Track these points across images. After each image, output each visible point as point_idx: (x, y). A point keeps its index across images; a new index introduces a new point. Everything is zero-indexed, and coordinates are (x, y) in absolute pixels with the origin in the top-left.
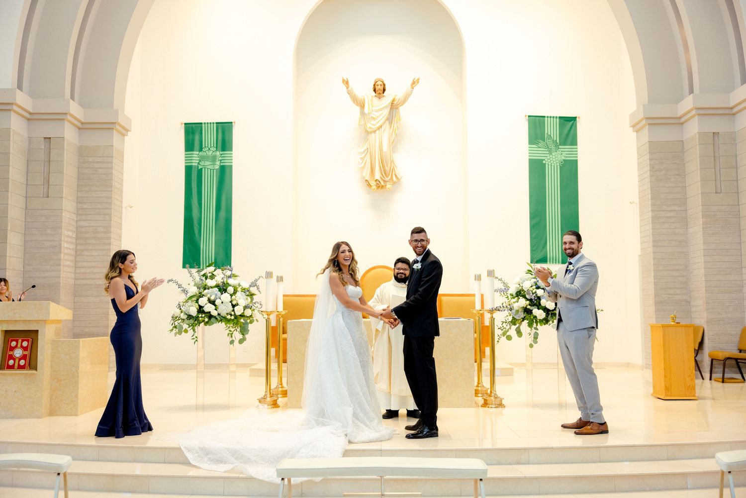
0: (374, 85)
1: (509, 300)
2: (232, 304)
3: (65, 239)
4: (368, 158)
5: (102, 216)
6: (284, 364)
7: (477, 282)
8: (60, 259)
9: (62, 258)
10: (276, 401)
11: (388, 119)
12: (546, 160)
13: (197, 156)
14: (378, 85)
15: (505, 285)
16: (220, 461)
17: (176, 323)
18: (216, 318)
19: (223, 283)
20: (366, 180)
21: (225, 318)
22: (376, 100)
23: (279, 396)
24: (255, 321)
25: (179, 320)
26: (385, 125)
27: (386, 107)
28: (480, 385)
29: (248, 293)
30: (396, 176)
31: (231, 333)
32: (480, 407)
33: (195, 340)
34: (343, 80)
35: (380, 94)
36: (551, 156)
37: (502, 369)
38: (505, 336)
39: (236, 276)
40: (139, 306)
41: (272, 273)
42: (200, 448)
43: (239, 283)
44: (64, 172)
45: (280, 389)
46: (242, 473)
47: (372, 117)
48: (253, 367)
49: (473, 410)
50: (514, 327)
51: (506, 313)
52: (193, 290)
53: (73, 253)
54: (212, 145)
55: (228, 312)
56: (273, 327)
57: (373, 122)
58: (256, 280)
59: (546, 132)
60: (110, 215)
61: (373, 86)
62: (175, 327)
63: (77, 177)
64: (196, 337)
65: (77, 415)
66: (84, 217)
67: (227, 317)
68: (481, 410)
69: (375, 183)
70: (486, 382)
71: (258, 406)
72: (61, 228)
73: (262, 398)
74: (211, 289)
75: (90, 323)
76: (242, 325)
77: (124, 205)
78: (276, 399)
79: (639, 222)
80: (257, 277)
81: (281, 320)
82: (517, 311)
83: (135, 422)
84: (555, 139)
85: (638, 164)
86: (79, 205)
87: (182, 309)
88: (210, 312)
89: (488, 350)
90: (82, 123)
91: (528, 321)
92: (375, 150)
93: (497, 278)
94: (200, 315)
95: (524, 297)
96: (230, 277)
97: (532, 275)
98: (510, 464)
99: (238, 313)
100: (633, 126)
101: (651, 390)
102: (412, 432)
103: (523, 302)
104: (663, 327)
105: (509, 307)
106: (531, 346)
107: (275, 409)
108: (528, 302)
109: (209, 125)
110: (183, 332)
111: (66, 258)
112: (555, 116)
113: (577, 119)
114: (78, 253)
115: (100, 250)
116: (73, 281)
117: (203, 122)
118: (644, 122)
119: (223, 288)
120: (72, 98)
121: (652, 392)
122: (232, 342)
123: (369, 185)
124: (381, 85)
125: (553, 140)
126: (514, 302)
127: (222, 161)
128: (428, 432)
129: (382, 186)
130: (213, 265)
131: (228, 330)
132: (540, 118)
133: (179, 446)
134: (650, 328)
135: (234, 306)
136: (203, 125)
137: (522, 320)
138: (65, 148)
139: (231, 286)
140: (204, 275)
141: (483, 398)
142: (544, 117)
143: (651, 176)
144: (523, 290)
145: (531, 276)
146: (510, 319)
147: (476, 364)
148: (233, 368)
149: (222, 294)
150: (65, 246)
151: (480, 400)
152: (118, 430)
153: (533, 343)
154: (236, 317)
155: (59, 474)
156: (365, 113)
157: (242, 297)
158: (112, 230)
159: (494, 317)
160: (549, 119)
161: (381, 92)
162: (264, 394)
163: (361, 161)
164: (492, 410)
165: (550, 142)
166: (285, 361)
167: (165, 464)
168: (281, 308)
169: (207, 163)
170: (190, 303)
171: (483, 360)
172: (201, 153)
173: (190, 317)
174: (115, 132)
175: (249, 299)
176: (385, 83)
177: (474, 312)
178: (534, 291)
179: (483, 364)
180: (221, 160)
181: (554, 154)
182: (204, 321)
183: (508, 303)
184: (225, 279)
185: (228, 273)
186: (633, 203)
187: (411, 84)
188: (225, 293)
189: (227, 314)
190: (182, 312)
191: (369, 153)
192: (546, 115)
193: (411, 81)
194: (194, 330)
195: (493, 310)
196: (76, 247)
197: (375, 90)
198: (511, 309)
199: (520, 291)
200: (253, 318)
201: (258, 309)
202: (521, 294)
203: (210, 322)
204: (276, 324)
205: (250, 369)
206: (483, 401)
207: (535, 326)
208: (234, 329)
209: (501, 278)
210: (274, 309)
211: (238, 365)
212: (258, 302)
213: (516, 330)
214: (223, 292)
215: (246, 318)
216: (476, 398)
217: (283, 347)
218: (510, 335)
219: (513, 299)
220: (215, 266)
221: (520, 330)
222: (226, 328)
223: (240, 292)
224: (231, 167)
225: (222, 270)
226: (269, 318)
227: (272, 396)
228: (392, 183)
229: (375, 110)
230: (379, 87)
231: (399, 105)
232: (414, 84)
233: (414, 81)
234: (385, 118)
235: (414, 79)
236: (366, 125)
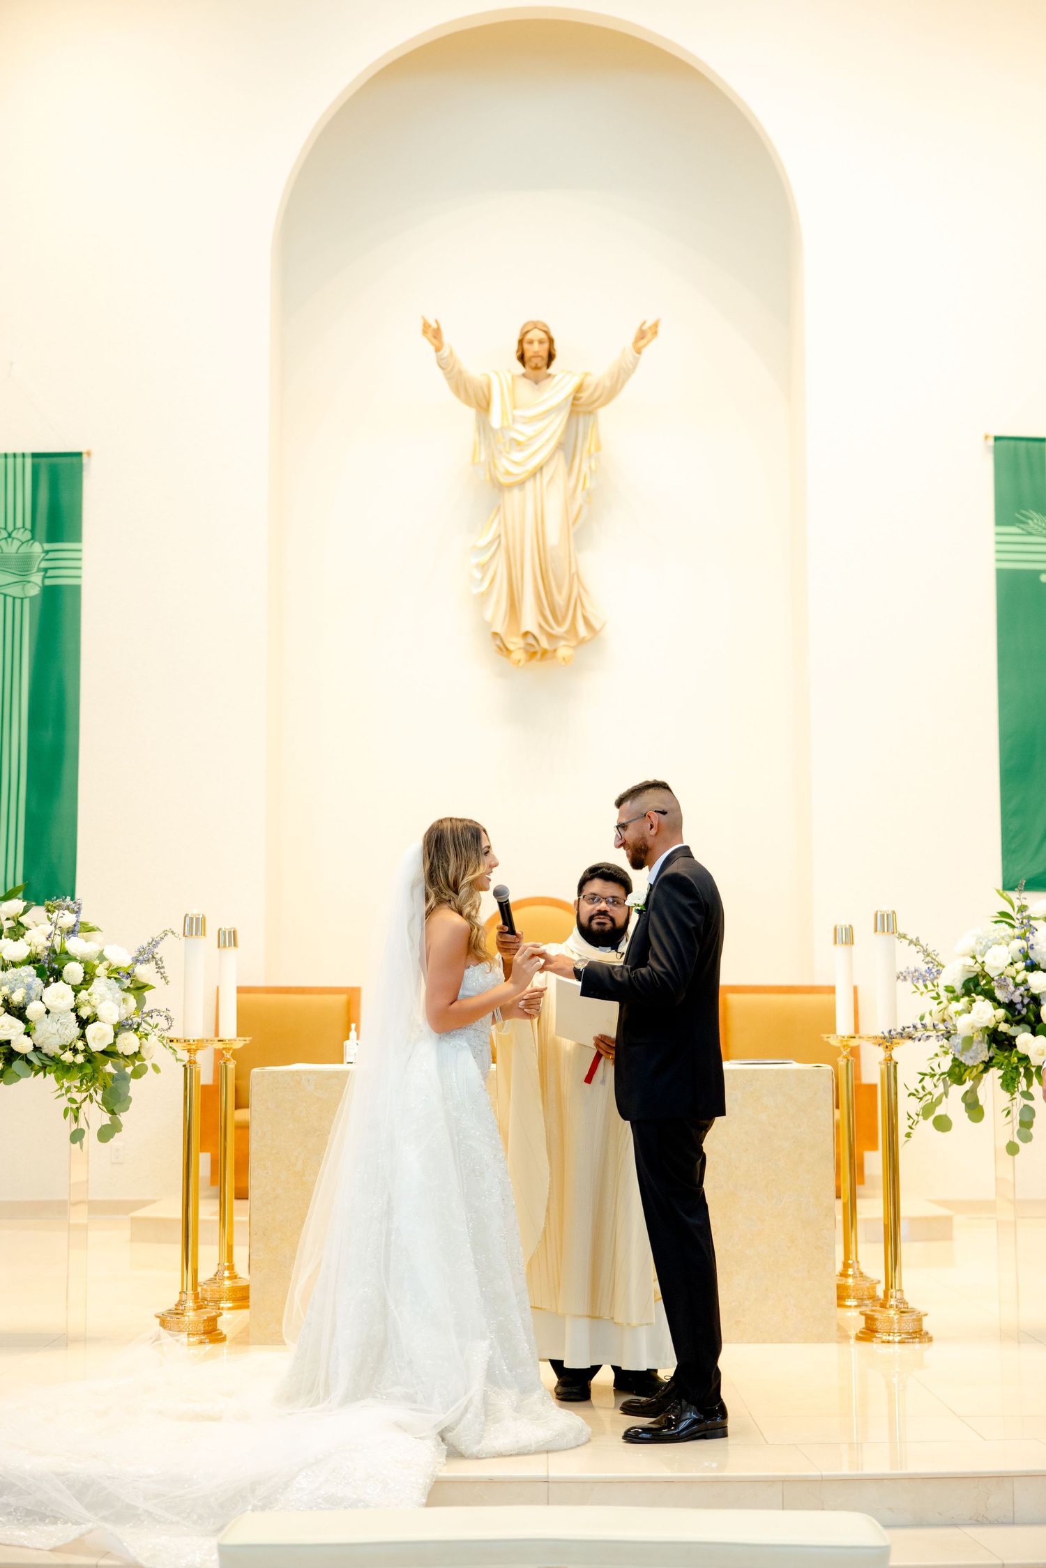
0: (521, 342)
1: (942, 1006)
2: (78, 1017)
4: (500, 565)
6: (238, 1204)
7: (840, 950)
10: (213, 1320)
11: (561, 446)
14: (531, 342)
15: (928, 959)
16: (38, 1514)
18: (29, 1062)
19: (52, 950)
20: (495, 634)
21: (53, 1059)
22: (525, 387)
23: (222, 1306)
24: (150, 1069)
26: (553, 464)
27: (557, 409)
28: (850, 1271)
29: (127, 982)
30: (584, 617)
31: (74, 1106)
32: (852, 1341)
34: (426, 327)
35: (537, 368)
37: (913, 1220)
38: (932, 1118)
39: (91, 930)
41: (204, 918)
43: (102, 952)
45: (227, 1283)
47: (513, 440)
48: (138, 1213)
49: (830, 1351)
50: (957, 1091)
51: (934, 1045)
54: (19, 524)
55: (67, 1041)
56: (205, 1088)
57: (517, 456)
58: (155, 943)
61: (515, 346)
67: (63, 1058)
68: (857, 1349)
69: (521, 642)
70: (871, 1260)
71: (158, 1338)
73: (170, 1312)
74: (12, 970)
76: (110, 1083)
78: (214, 1314)
80: (156, 934)
81: (231, 1065)
82: (968, 1041)
88: (8, 1042)
89: (874, 1162)
91: (1001, 1072)
92: (522, 541)
93: (904, 937)
95: (990, 995)
96: (72, 932)
97: (1013, 926)
98: (954, 1526)
99: (96, 1046)
102: (645, 1422)
103: (985, 1013)
105: (941, 1027)
106: (1012, 1149)
107: (208, 1347)
108: (1001, 1013)
109: (10, 461)
119: (49, 968)
122: (77, 1136)
123: (504, 650)
124: (541, 342)
126: (959, 1013)
127: (50, 573)
128: (694, 1422)
129: (545, 652)
130: (20, 895)
131: (65, 1098)
132: (1031, 444)
135: (83, 1023)
137: (981, 1067)
139: (75, 959)
141: (862, 1313)
144: (986, 975)
145: (1010, 931)
146: (946, 1063)
147: (839, 1204)
149: (47, 984)
151: (853, 1318)
153: (1017, 1141)
154: (90, 1057)
156: (492, 429)
157: (109, 996)
159: (895, 1058)
161: (542, 363)
162: (176, 1298)
163: (478, 575)
164: (885, 1352)
166: (242, 1195)
168: (229, 1029)
169: (5, 579)
171: (860, 1190)
175: (132, 1001)
176: (554, 335)
177: (834, 1042)
178: (1019, 979)
179: (859, 1202)
180: (46, 570)
183: (939, 1016)
184: (58, 940)
187: (632, 339)
188: (56, 981)
189: (63, 1047)
191: (502, 551)
193: (635, 331)
195: (892, 1038)
197: (522, 358)
198: (948, 1035)
199: (977, 976)
200: (144, 1060)
201: (159, 1033)
202: (979, 989)
203: (8, 1073)
204: (214, 1081)
205: (133, 1219)
206: (861, 1323)
207: (1025, 1089)
208: (85, 1095)
209: (917, 939)
210: (211, 1035)
211: (96, 1208)
212: (159, 1011)
213: (964, 1099)
214: (51, 979)
215: (122, 1062)
216: (840, 1310)
217: (237, 1150)
218: (946, 1116)
219: (953, 1002)
220: (25, 898)
221: (977, 1100)
222: (59, 1093)
223: (104, 979)
224: (77, 590)
225: (48, 911)
226: (195, 1063)
227: (200, 1308)
228: (573, 643)
229: (522, 417)
230: (536, 347)
231: (597, 404)
232: (642, 338)
233: (645, 327)
234: (553, 443)
235: (644, 323)
236: (495, 466)
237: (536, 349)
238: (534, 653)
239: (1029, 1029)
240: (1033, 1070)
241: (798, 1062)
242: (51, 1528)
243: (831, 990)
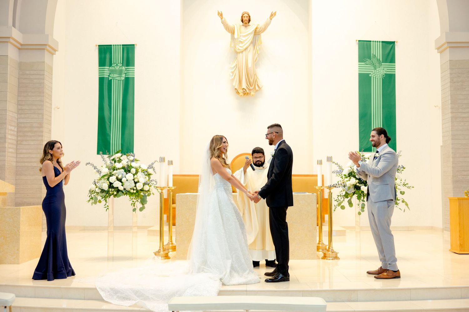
0: (242, 17)
1: (343, 179)
2: (134, 181)
3: (9, 132)
4: (237, 72)
5: (36, 115)
6: (173, 227)
7: (319, 166)
8: (5, 147)
9: (7, 146)
10: (167, 254)
11: (252, 42)
12: (372, 74)
13: (107, 70)
14: (245, 17)
15: (340, 168)
17: (92, 195)
18: (123, 192)
19: (128, 166)
20: (236, 89)
21: (129, 192)
22: (243, 28)
23: (169, 250)
24: (152, 194)
25: (95, 193)
26: (250, 47)
27: (251, 33)
28: (320, 243)
29: (146, 173)
30: (257, 85)
31: (134, 203)
32: (321, 259)
33: (107, 208)
34: (219, 13)
35: (246, 23)
36: (375, 71)
37: (337, 231)
38: (340, 206)
39: (137, 161)
40: (63, 183)
41: (164, 158)
42: (111, 289)
43: (140, 166)
44: (8, 82)
45: (171, 245)
46: (142, 307)
47: (240, 41)
48: (149, 229)
49: (315, 262)
50: (347, 200)
51: (341, 189)
52: (105, 171)
53: (15, 142)
54: (119, 62)
55: (132, 187)
56: (165, 199)
57: (241, 45)
58: (153, 164)
59: (372, 53)
60: (42, 114)
61: (241, 18)
62: (92, 198)
63: (18, 86)
64: (108, 206)
65: (19, 264)
66: (23, 116)
67: (131, 191)
68: (322, 261)
69: (242, 91)
70: (325, 240)
71: (154, 258)
72: (5, 124)
73: (157, 252)
74: (118, 170)
75: (28, 195)
76: (142, 197)
77: (53, 107)
78: (167, 252)
79: (441, 121)
80: (153, 162)
81: (171, 193)
82: (349, 188)
83: (62, 269)
84: (379, 58)
85: (441, 78)
86: (19, 107)
87: (97, 185)
88: (118, 187)
90: (21, 45)
91: (357, 195)
92: (242, 66)
93: (334, 163)
94: (111, 190)
95: (355, 177)
96: (133, 161)
98: (343, 302)
99: (139, 188)
100: (438, 49)
101: (449, 247)
102: (270, 277)
103: (353, 181)
104: (458, 200)
105: (343, 184)
106: (359, 214)
107: (166, 260)
108: (357, 181)
109: (117, 46)
110: (98, 202)
111: (10, 146)
112: (379, 41)
113: (396, 43)
114: (19, 142)
115: (35, 140)
116: (15, 163)
117: (112, 44)
118: (446, 46)
119: (127, 170)
120: (14, 25)
121: (450, 248)
122: (134, 210)
123: (238, 93)
124: (247, 17)
125: (377, 59)
126: (347, 181)
127: (127, 74)
128: (282, 278)
129: (248, 93)
130: (120, 152)
131: (131, 201)
132: (367, 42)
133: (95, 287)
134: (448, 201)
135: (136, 183)
136: (113, 47)
137: (352, 194)
138: (9, 64)
139: (133, 168)
140: (113, 160)
141: (323, 253)
142: (371, 41)
143: (451, 86)
144: (354, 172)
146: (344, 193)
147: (318, 227)
148: (135, 229)
149: (127, 174)
150: (9, 137)
151: (321, 254)
152: (49, 275)
153: (361, 212)
154: (137, 191)
155: (6, 307)
156: (235, 38)
157: (142, 176)
158: (44, 125)
159: (332, 192)
160: (374, 43)
161: (247, 22)
162: (159, 249)
163: (232, 75)
164: (329, 262)
165: (374, 61)
166: (174, 225)
167: (85, 301)
168: (171, 185)
169: (115, 75)
170: (103, 180)
171: (323, 224)
172: (111, 68)
173: (103, 191)
174: (46, 51)
175: (147, 178)
176: (250, 15)
177: (317, 188)
179: (323, 227)
180: (126, 73)
181: (378, 69)
182: (113, 194)
183: (343, 182)
184: (129, 163)
185: (132, 158)
186: (437, 106)
187: (269, 16)
188: (129, 173)
189: (131, 189)
190: (97, 187)
191: (237, 69)
192: (372, 40)
193: (270, 14)
194: (106, 201)
195: (331, 187)
196: (17, 138)
197: (242, 21)
198: (344, 186)
199: (351, 172)
200: (150, 192)
201: (154, 185)
202: (352, 175)
203: (118, 195)
204: (168, 197)
205: (148, 230)
206: (323, 255)
207: (363, 199)
208: (136, 200)
209: (337, 163)
210: (166, 186)
211: (139, 228)
212: (154, 180)
213: (348, 202)
214: (128, 172)
215: (145, 192)
216: (318, 252)
217: (173, 214)
218: (344, 206)
219: (346, 178)
220: (121, 153)
221: (351, 202)
222: (130, 200)
223: (140, 172)
224: (134, 78)
225: (127, 156)
226: (162, 192)
227: (164, 251)
228: (255, 91)
229: (242, 35)
230: (246, 18)
231: (260, 33)
232: (272, 16)
233: (272, 13)
234: (250, 42)
235: (273, 12)
236: (236, 47)
237: (246, 19)
238: (245, 94)
239: (364, 185)
240: (365, 195)
241: (308, 193)
242: (129, 301)
243: (317, 176)
